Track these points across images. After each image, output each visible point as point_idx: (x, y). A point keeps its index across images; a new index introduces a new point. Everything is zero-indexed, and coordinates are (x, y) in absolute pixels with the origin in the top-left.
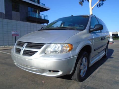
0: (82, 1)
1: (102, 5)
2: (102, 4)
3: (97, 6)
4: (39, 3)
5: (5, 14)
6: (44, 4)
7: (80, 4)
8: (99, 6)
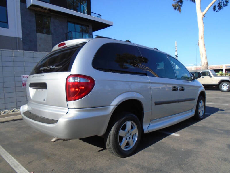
0: (179, 2)
1: (226, 5)
2: (225, 3)
3: (214, 9)
4: (89, 13)
5: (22, 39)
6: (101, 15)
7: (175, 9)
8: (217, 9)
